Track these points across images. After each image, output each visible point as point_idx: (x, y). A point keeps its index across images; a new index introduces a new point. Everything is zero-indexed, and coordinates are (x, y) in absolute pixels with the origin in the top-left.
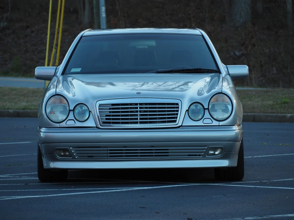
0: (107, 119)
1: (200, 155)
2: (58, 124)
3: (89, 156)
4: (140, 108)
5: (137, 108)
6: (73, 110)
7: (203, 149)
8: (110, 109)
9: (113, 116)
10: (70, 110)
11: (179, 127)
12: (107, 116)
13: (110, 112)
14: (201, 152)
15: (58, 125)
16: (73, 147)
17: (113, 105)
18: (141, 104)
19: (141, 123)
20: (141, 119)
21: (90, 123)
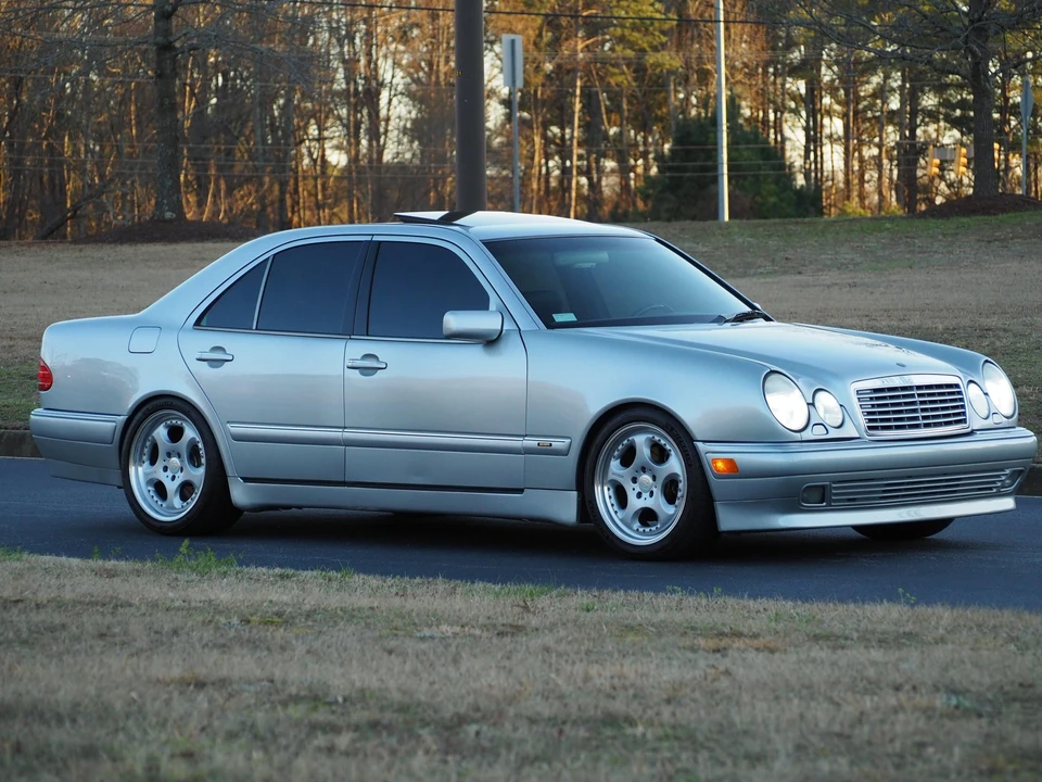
0: (870, 421)
1: (991, 489)
2: (798, 434)
3: (849, 500)
4: (919, 395)
5: (913, 396)
6: (813, 404)
7: (998, 476)
8: (871, 399)
9: (881, 413)
10: (808, 404)
11: (972, 433)
12: (869, 413)
13: (873, 406)
14: (994, 482)
15: (798, 436)
16: (834, 483)
17: (876, 391)
18: (919, 387)
19: (927, 425)
20: (924, 418)
21: (849, 431)
